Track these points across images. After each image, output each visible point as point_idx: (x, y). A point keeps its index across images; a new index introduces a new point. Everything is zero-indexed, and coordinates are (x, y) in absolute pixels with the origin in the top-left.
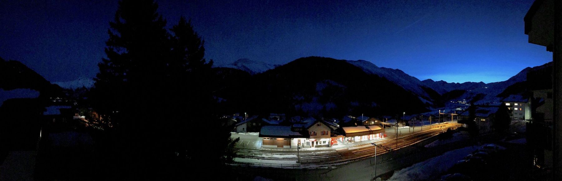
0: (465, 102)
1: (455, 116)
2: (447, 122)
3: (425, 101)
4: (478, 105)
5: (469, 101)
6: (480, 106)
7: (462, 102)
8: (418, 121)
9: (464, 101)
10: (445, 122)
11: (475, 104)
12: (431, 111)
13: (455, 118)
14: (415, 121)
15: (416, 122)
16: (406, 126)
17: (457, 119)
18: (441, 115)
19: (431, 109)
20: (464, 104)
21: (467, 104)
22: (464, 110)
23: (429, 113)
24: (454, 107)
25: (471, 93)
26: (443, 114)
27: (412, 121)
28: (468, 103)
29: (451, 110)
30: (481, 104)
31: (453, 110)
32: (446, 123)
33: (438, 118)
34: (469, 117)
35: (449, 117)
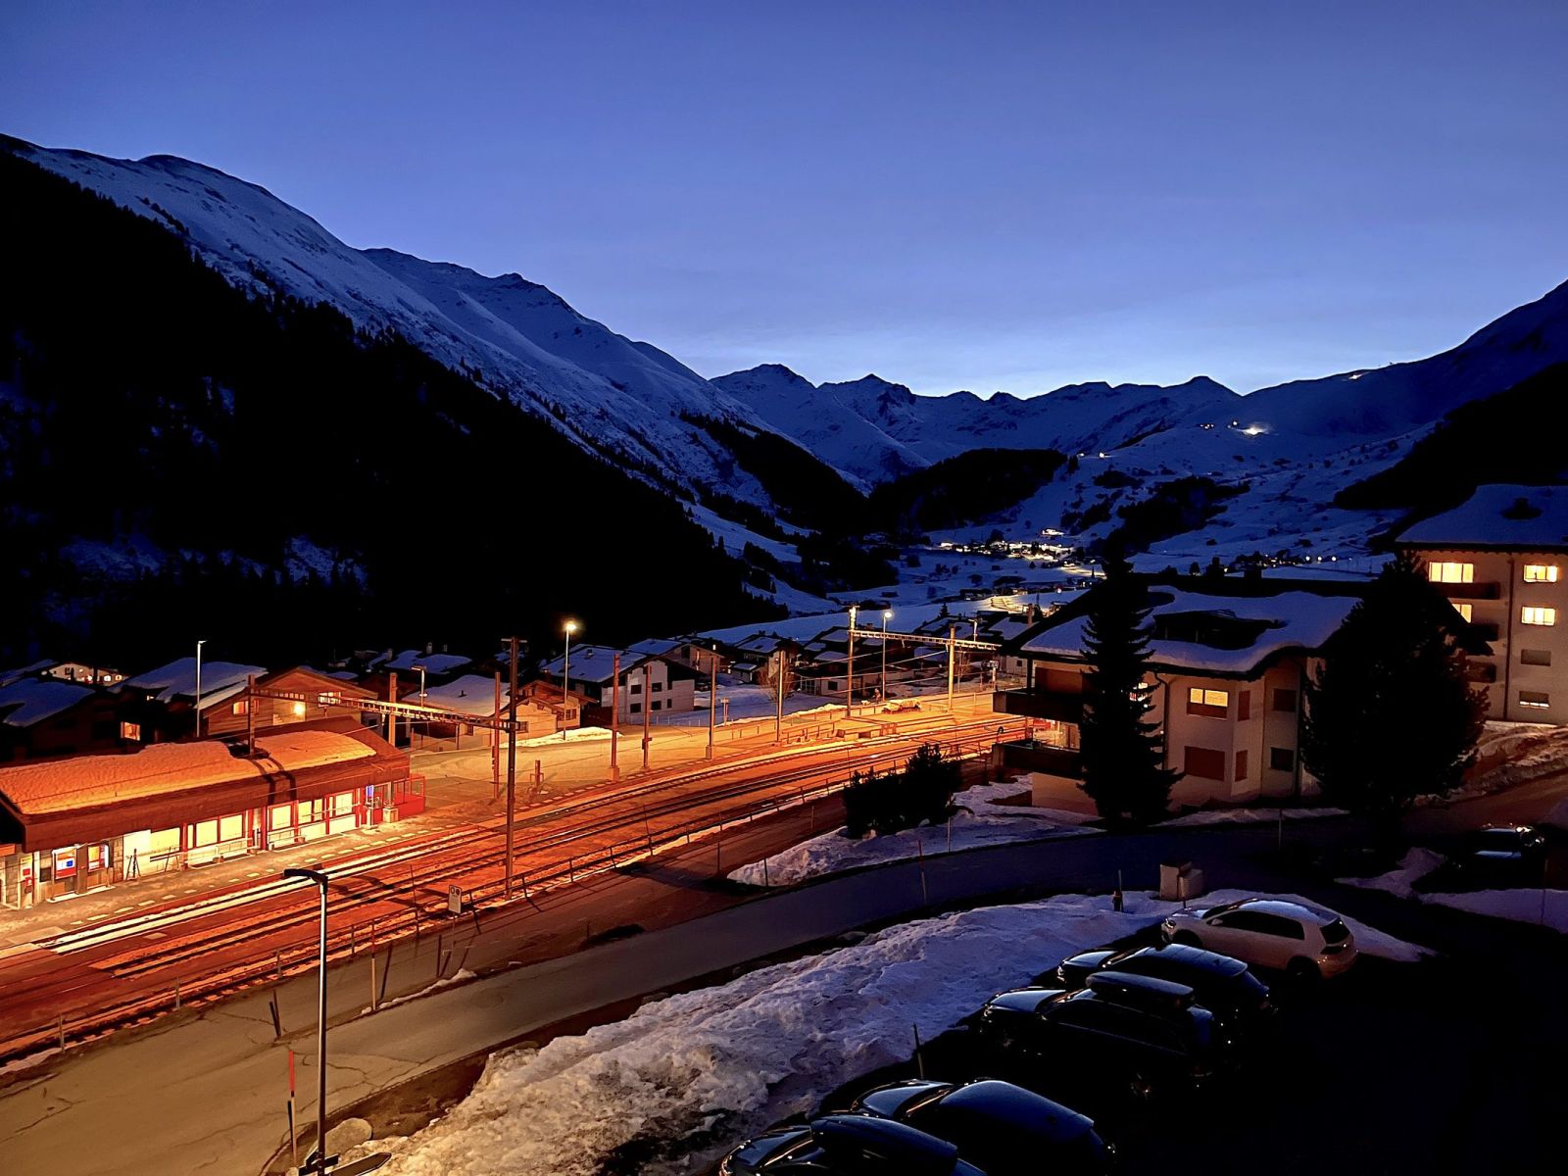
0: (1058, 549)
1: (975, 655)
2: (915, 700)
3: (734, 537)
4: (1169, 576)
5: (1084, 539)
6: (1188, 584)
7: (1035, 550)
8: (685, 686)
9: (1054, 540)
10: (889, 696)
11: (1141, 564)
12: (782, 613)
13: (975, 669)
14: (657, 687)
15: (662, 696)
16: (584, 724)
17: (987, 679)
18: (860, 643)
19: (784, 594)
20: (1045, 565)
21: (1072, 570)
22: (1046, 611)
23: (769, 627)
24: (970, 586)
25: (1111, 478)
26: (884, 636)
27: (636, 689)
28: (1079, 557)
29: (944, 614)
30: (1195, 567)
31: (954, 609)
32: (902, 709)
33: (841, 669)
34: (1086, 669)
35: (929, 664)
